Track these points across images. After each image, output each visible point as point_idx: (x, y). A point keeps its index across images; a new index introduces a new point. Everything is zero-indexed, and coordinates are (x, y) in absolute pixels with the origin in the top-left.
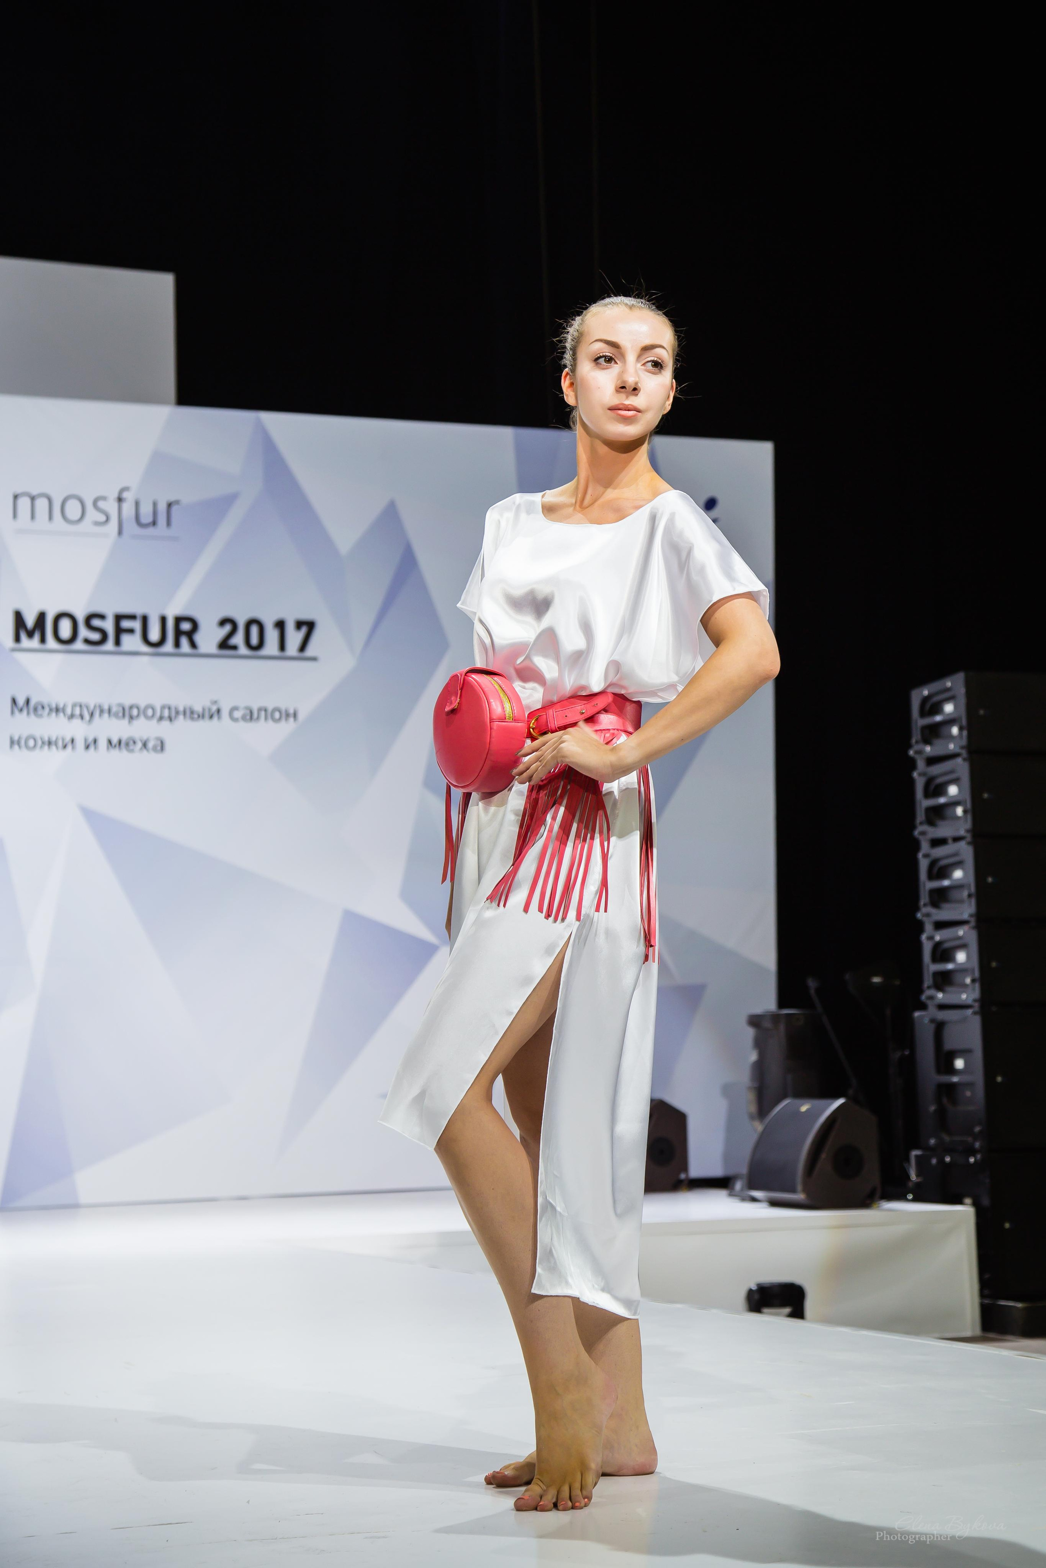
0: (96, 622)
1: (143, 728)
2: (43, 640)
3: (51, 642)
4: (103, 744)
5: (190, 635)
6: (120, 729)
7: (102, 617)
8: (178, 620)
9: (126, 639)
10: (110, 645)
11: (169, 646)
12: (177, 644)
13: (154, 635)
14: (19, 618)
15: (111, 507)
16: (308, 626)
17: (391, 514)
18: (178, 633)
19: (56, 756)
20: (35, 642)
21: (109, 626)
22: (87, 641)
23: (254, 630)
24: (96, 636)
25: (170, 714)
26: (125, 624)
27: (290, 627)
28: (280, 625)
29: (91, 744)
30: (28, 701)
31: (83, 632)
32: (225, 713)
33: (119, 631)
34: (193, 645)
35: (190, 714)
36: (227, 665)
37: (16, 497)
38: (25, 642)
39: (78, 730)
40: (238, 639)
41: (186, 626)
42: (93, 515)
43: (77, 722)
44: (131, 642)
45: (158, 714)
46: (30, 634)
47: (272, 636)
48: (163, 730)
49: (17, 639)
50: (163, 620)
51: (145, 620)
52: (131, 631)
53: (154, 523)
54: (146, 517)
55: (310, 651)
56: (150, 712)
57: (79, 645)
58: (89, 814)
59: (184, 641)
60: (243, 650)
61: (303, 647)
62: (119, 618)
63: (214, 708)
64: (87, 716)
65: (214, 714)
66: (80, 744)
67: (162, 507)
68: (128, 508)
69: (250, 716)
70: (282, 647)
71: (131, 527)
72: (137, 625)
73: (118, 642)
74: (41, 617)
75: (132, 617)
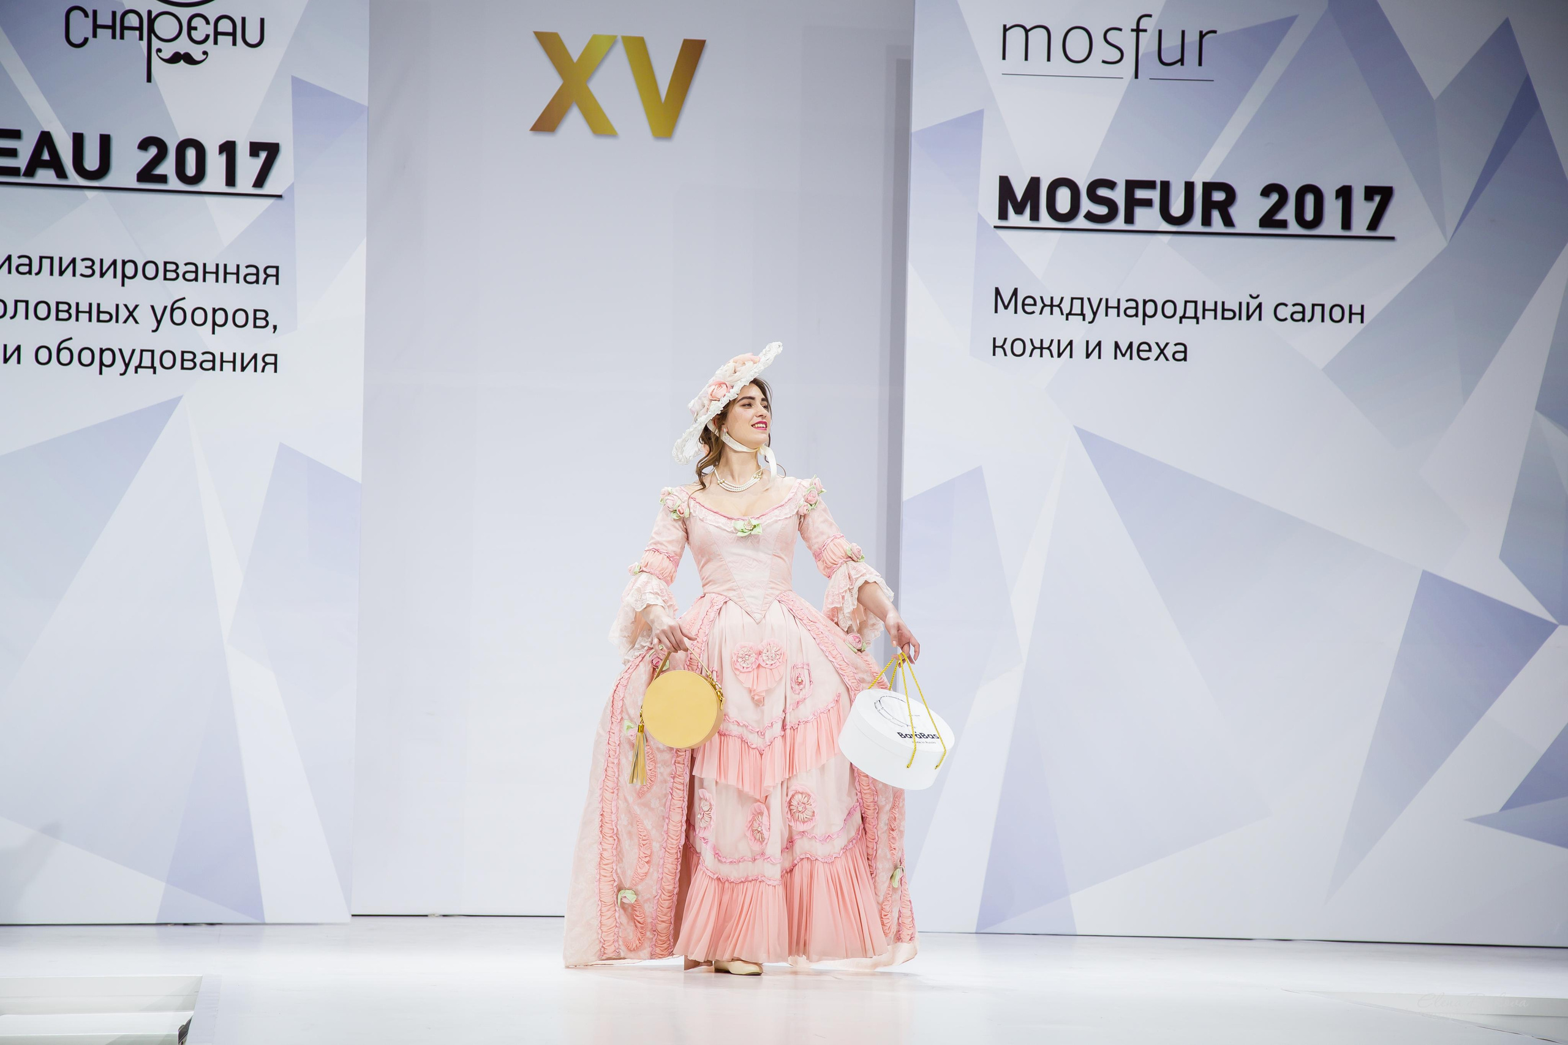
0: (1102, 192)
1: (1160, 330)
2: (1035, 216)
3: (1045, 219)
4: (1108, 349)
5: (1224, 208)
6: (1130, 330)
7: (1111, 185)
8: (1209, 187)
9: (1139, 212)
10: (1119, 223)
11: (1195, 224)
12: (1207, 221)
13: (1177, 208)
14: (1005, 184)
15: (1126, 41)
16: (1382, 195)
18: (1209, 205)
19: (1048, 363)
20: (1025, 219)
21: (1118, 196)
22: (1090, 216)
23: (1310, 199)
24: (1102, 210)
25: (1195, 311)
26: (1140, 194)
27: (1358, 195)
28: (1345, 193)
29: (1093, 350)
30: (1015, 293)
31: (1086, 205)
32: (1268, 311)
33: (1132, 203)
34: (1228, 221)
35: (1222, 311)
36: (1272, 247)
37: (1005, 29)
38: (1014, 219)
39: (1077, 331)
40: (1288, 213)
41: (1219, 196)
42: (1102, 51)
43: (1075, 320)
44: (1148, 217)
45: (1180, 313)
46: (1019, 210)
47: (1333, 207)
48: (1187, 332)
49: (1003, 215)
50: (1189, 187)
51: (1166, 186)
52: (1148, 203)
53: (1181, 61)
54: (1171, 52)
55: (1383, 230)
56: (1169, 310)
57: (1080, 222)
58: (1088, 439)
59: (1216, 215)
60: (1294, 228)
61: (1374, 224)
62: (1132, 186)
63: (1254, 304)
64: (1089, 316)
65: (1251, 311)
66: (1079, 349)
67: (1192, 38)
68: (1148, 41)
69: (1301, 315)
70: (1346, 224)
71: (1150, 65)
72: (1155, 195)
73: (1129, 219)
74: (1035, 183)
75: (1150, 185)
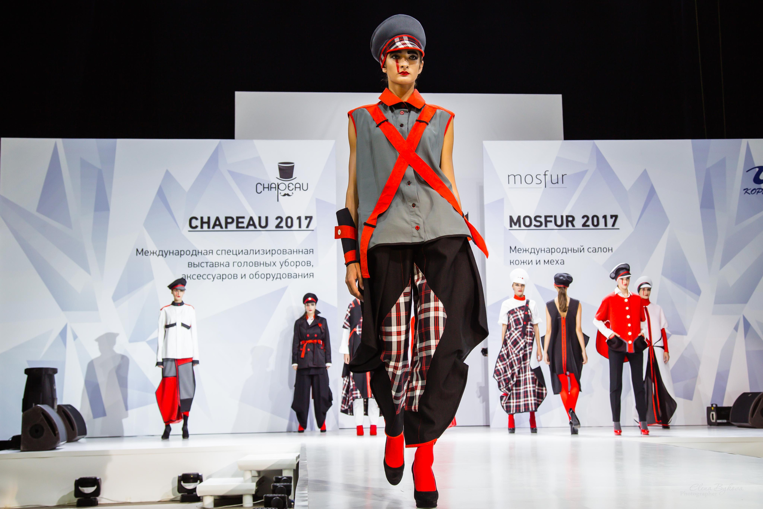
0: (538, 219)
1: (556, 256)
2: (520, 226)
3: (523, 227)
4: (542, 262)
5: (572, 222)
6: (548, 257)
7: (540, 217)
8: (567, 217)
9: (548, 224)
10: (543, 227)
11: (564, 227)
12: (567, 226)
13: (559, 223)
14: (511, 218)
15: (542, 177)
16: (615, 217)
17: (645, 175)
18: (568, 221)
20: (517, 227)
21: (543, 220)
22: (535, 226)
23: (595, 219)
24: (538, 224)
25: (566, 251)
26: (548, 219)
27: (608, 218)
28: (605, 217)
29: (538, 262)
30: (515, 248)
31: (534, 223)
32: (586, 250)
33: (546, 222)
34: (573, 226)
35: (573, 250)
36: (586, 233)
37: (509, 176)
38: (514, 227)
39: (533, 257)
40: (589, 223)
41: (570, 219)
42: (536, 181)
43: (533, 254)
44: (551, 225)
45: (561, 251)
46: (515, 224)
47: (602, 221)
48: (564, 256)
49: (511, 226)
50: (562, 217)
51: (555, 217)
52: (551, 221)
53: (558, 183)
54: (555, 180)
55: (616, 226)
56: (558, 250)
57: (532, 227)
58: (538, 288)
59: (570, 224)
60: (591, 227)
61: (613, 225)
62: (546, 217)
63: (582, 248)
64: (536, 252)
65: (582, 250)
66: (534, 262)
67: (560, 177)
68: (548, 178)
69: (595, 251)
70: (606, 225)
71: (549, 184)
72: (553, 219)
73: (546, 226)
74: (519, 217)
75: (551, 216)
